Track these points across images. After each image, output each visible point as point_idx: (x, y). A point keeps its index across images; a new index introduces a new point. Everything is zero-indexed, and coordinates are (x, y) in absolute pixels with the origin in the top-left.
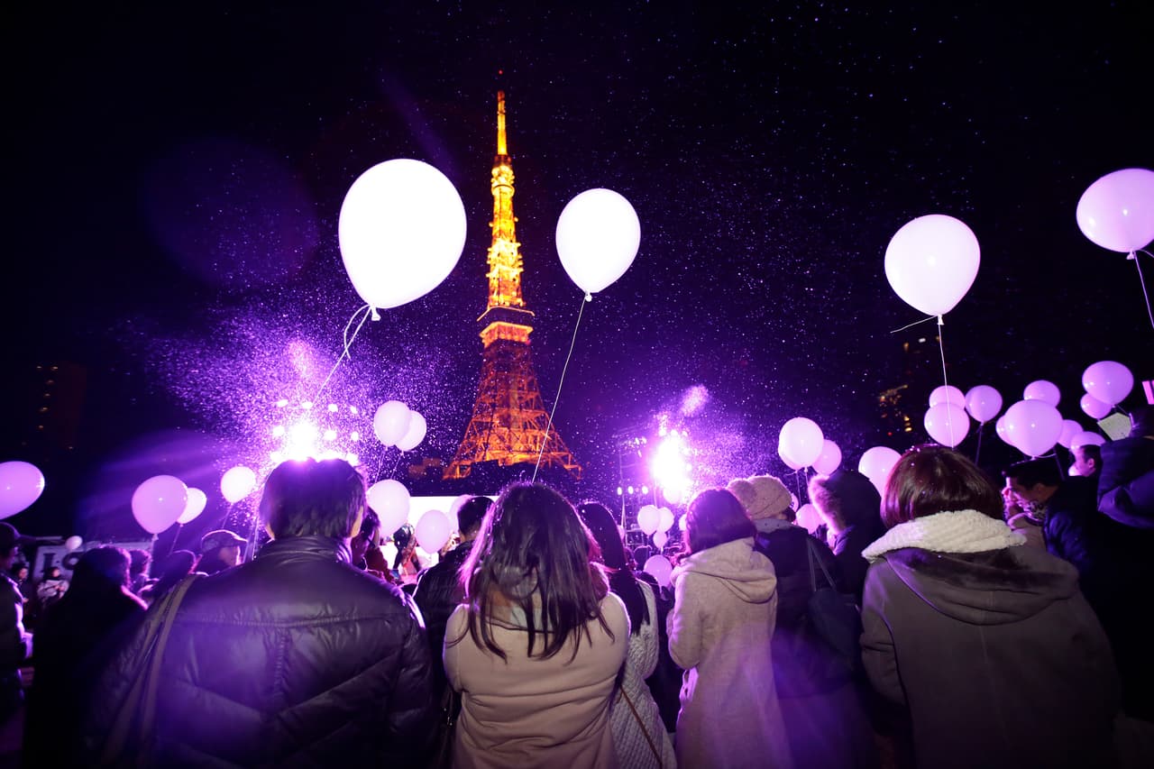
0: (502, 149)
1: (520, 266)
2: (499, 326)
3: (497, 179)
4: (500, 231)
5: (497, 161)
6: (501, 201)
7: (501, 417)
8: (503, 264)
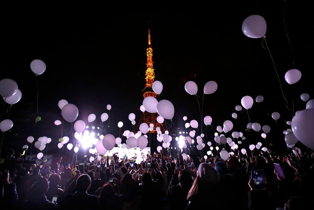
0: (150, 43)
1: (154, 76)
2: (148, 93)
3: (148, 51)
4: (149, 66)
5: (148, 46)
6: (149, 58)
7: (148, 119)
8: (150, 75)
